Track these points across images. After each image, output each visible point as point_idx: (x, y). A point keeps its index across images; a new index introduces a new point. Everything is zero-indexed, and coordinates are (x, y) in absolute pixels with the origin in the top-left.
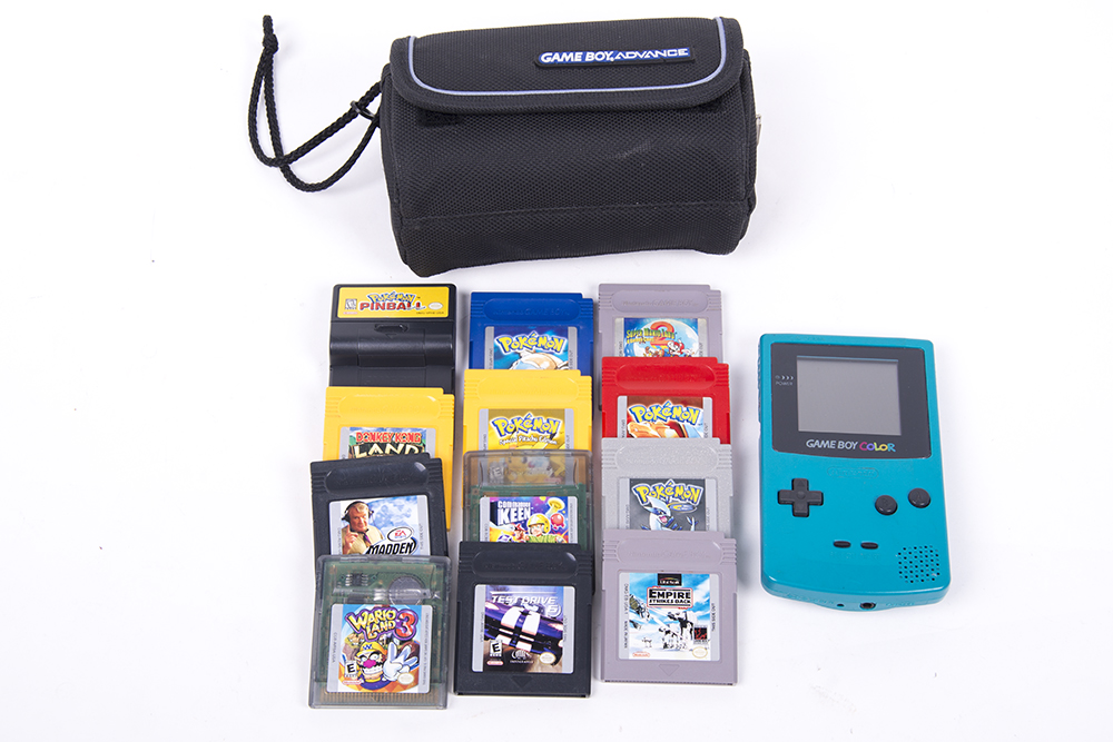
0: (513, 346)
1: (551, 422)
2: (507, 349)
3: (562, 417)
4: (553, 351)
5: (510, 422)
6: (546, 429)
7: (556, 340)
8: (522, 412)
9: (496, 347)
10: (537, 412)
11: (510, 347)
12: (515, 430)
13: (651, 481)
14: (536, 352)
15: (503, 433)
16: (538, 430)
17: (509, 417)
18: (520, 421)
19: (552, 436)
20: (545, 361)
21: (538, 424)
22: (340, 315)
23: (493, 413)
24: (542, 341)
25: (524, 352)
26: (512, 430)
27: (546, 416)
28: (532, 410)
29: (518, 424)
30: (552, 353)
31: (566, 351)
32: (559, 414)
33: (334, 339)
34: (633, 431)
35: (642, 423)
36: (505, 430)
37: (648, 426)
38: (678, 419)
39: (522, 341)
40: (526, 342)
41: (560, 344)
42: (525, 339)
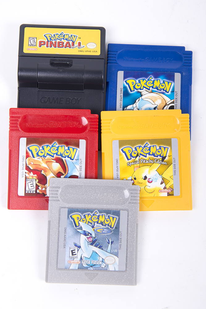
0: (137, 87)
1: (163, 149)
2: (132, 89)
3: (170, 144)
4: (164, 92)
5: (134, 149)
6: (159, 154)
7: (166, 83)
8: (142, 141)
9: (125, 87)
10: (153, 141)
11: (134, 87)
12: (137, 155)
13: (82, 211)
14: (152, 92)
15: (129, 157)
16: (153, 155)
17: (133, 145)
18: (141, 148)
19: (164, 158)
20: (158, 99)
21: (153, 150)
22: (26, 51)
23: (122, 143)
24: (157, 84)
25: (144, 92)
26: (135, 155)
27: (159, 144)
28: (149, 140)
29: (139, 151)
30: (163, 93)
31: (173, 91)
32: (168, 142)
33: (20, 69)
34: (30, 164)
35: (36, 158)
36: (131, 155)
37: (40, 160)
38: (61, 155)
39: (143, 83)
40: (146, 84)
41: (169, 86)
42: (145, 81)
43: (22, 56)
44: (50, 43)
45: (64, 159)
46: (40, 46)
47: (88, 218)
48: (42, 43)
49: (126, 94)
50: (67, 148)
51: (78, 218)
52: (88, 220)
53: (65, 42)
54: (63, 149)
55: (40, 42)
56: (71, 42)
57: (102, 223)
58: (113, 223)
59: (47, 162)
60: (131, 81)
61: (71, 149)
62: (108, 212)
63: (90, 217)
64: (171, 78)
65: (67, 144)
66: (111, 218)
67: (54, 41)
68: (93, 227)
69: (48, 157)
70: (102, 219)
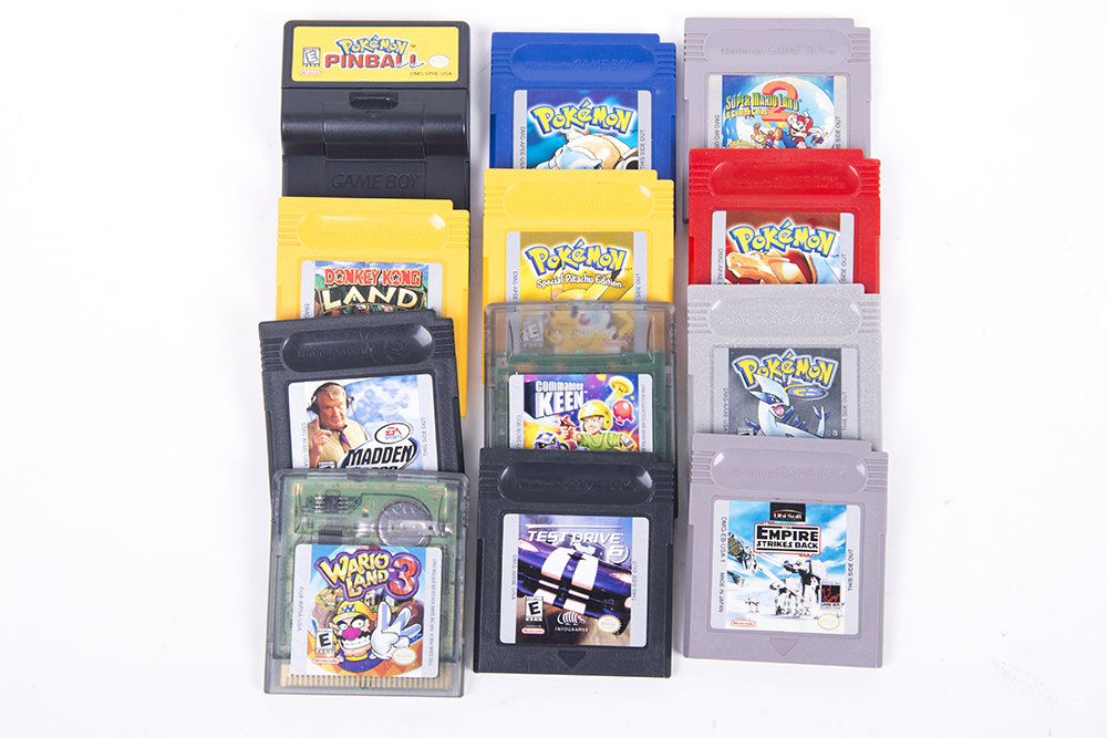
0: (556, 123)
1: (614, 253)
2: (547, 128)
3: (630, 244)
4: (616, 131)
5: (552, 253)
6: (605, 264)
7: (620, 113)
8: (570, 236)
9: (530, 125)
10: (594, 236)
11: (551, 124)
12: (560, 265)
13: (760, 352)
14: (590, 133)
15: (542, 270)
16: (594, 265)
17: (551, 244)
18: (568, 251)
19: (615, 273)
21: (593, 256)
22: (297, 77)
23: (527, 238)
24: (600, 115)
25: (571, 133)
26: (555, 265)
27: (606, 244)
28: (584, 234)
29: (564, 255)
30: (613, 135)
31: (635, 131)
32: (626, 239)
33: (286, 117)
34: (735, 266)
35: (748, 255)
36: (545, 265)
37: (757, 257)
38: (801, 247)
39: (569, 114)
40: (574, 116)
41: (625, 118)
42: (574, 111)
43: (290, 88)
44: (349, 59)
45: (806, 255)
46: (328, 66)
47: (773, 367)
48: (333, 59)
49: (533, 138)
50: (812, 232)
51: (751, 367)
52: (773, 371)
53: (382, 55)
54: (804, 234)
55: (329, 57)
56: (394, 56)
57: (803, 376)
58: (827, 375)
59: (770, 262)
60: (543, 111)
61: (822, 234)
62: (814, 352)
63: (777, 363)
64: (630, 101)
65: (814, 223)
66: (823, 365)
67: (357, 55)
68: (784, 385)
69: (773, 251)
70: (802, 368)
